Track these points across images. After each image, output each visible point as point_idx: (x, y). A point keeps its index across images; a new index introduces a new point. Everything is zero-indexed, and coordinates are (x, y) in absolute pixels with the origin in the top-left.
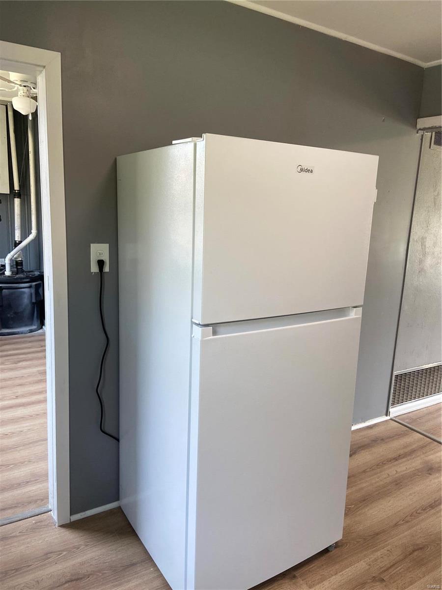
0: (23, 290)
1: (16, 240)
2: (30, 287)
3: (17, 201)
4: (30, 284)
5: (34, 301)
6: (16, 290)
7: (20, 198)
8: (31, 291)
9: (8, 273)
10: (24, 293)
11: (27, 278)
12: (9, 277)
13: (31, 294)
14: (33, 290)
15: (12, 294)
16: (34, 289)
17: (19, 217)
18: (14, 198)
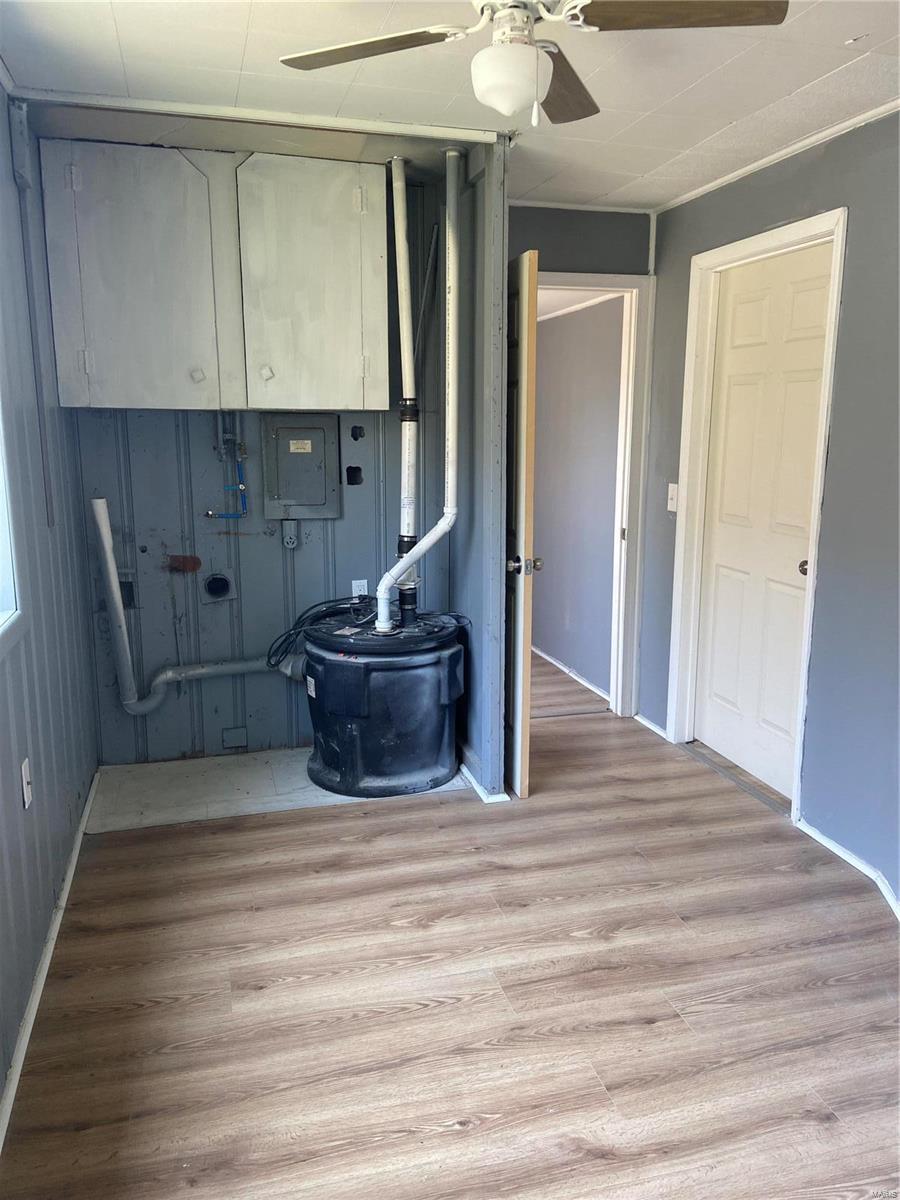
0: (420, 672)
1: (402, 534)
2: (437, 663)
3: (408, 429)
4: (437, 654)
5: (444, 700)
6: (401, 673)
7: (417, 421)
8: (439, 674)
9: (383, 625)
10: (421, 679)
11: (431, 640)
12: (386, 635)
13: (439, 682)
14: (443, 672)
15: (392, 683)
16: (447, 670)
17: (412, 471)
18: (402, 421)
